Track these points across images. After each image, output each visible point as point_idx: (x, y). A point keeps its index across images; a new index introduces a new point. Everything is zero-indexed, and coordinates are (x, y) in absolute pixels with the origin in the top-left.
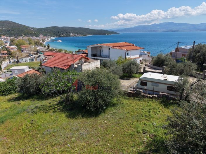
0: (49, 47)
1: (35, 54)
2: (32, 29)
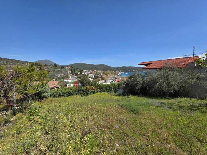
0: (121, 76)
1: (114, 79)
2: (113, 68)
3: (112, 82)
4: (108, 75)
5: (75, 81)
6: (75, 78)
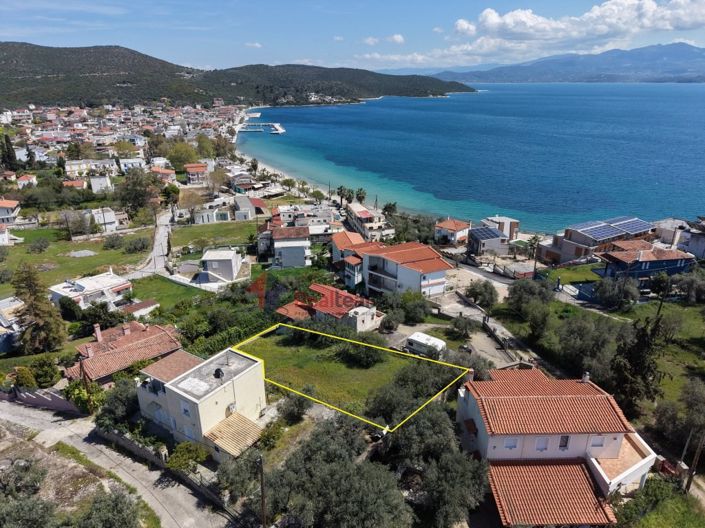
1: (223, 192)
2: (188, 76)
3: (223, 217)
4: (188, 170)
5: (19, 230)
6: (13, 215)
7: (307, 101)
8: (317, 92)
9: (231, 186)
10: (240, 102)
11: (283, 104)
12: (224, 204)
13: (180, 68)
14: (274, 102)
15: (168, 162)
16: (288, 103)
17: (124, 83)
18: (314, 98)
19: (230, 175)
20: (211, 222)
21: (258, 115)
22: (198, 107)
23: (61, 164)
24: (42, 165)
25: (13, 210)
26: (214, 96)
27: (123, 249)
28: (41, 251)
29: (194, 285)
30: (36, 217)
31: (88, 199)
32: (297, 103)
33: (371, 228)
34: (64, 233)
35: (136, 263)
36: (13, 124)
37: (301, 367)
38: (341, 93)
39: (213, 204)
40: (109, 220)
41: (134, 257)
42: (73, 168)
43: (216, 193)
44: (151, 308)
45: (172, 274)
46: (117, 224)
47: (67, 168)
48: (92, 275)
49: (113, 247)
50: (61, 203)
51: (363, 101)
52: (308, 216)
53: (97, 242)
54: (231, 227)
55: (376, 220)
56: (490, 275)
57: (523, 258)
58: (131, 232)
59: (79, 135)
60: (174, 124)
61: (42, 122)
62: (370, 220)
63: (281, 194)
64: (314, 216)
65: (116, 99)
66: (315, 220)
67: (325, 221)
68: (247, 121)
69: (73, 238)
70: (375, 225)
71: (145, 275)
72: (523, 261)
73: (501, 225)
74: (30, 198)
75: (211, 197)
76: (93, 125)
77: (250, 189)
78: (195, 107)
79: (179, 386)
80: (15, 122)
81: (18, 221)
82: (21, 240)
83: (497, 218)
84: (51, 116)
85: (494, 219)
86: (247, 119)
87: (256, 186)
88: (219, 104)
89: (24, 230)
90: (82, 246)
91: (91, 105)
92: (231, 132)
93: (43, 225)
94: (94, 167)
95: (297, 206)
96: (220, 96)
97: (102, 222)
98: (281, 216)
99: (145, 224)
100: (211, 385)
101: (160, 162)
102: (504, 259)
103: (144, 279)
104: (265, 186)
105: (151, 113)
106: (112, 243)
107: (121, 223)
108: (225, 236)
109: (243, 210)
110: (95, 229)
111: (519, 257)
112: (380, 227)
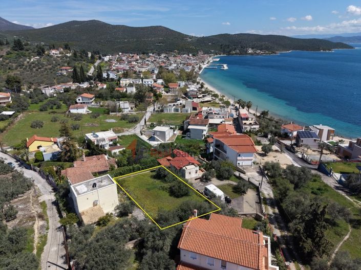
0: (202, 86)
1: (183, 98)
2: (189, 40)
3: (177, 110)
4: (170, 86)
5: (92, 108)
6: (91, 101)
7: (246, 53)
8: (252, 48)
9: (187, 95)
10: (211, 53)
11: (233, 54)
12: (181, 104)
13: (187, 36)
14: (229, 53)
15: (163, 81)
16: (236, 54)
17: (160, 43)
18: (250, 51)
19: (188, 90)
20: (171, 112)
21: (218, 60)
22: (190, 55)
23: (119, 80)
24: (112, 80)
25: (91, 99)
26: (199, 50)
27: (127, 121)
28: (96, 117)
29: (148, 141)
30: (100, 102)
31: (124, 96)
32: (241, 54)
33: (245, 124)
34: (107, 111)
35: (129, 128)
36: (108, 61)
37: (149, 190)
38: (267, 48)
39: (176, 104)
40: (126, 107)
41: (131, 125)
42: (124, 82)
43: (179, 98)
44: (121, 150)
45: (142, 135)
46: (130, 109)
47: (121, 82)
48: (104, 131)
49: (124, 119)
50: (112, 97)
51: (278, 53)
52: (215, 114)
53: (119, 116)
54: (179, 116)
55: (250, 119)
56: (298, 159)
57: (328, 152)
58: (134, 113)
59: (133, 67)
60: (174, 63)
61: (120, 61)
62: (247, 119)
63: (210, 101)
64: (218, 114)
65: (155, 51)
66: (218, 116)
67: (223, 117)
68: (211, 63)
69: (111, 113)
70: (248, 122)
71: (130, 134)
72: (326, 154)
73: (321, 131)
74: (100, 94)
75: (176, 100)
76: (140, 63)
77: (196, 98)
78: (189, 55)
79: (76, 187)
80: (110, 60)
81: (93, 103)
82: (91, 112)
83: (320, 127)
84: (124, 58)
85: (318, 127)
86: (211, 61)
87: (199, 96)
88: (201, 54)
89: (94, 108)
90: (112, 118)
91: (143, 53)
92: (200, 68)
93: (101, 106)
94: (132, 82)
95: (212, 108)
96: (202, 49)
97: (123, 107)
98: (202, 113)
99: (141, 110)
100: (88, 190)
101: (160, 81)
102: (314, 151)
103: (129, 135)
104: (204, 96)
105: (168, 58)
106: (124, 118)
107: (132, 109)
108: (174, 120)
109: (186, 108)
110: (120, 110)
111: (324, 151)
112: (250, 124)
